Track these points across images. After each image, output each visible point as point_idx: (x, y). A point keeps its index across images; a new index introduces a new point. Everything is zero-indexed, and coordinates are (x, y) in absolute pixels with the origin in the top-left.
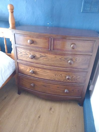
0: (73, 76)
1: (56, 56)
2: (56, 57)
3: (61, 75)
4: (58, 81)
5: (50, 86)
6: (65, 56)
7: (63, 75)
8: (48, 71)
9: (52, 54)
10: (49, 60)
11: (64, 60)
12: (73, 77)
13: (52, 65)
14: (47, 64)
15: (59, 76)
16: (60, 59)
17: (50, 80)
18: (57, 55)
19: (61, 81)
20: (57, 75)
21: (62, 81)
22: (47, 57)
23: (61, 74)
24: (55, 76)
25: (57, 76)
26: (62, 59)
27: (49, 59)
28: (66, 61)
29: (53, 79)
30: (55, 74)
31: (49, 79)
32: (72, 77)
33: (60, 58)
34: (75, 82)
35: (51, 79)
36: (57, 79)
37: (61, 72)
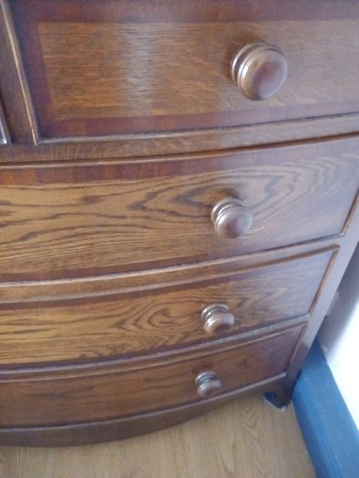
0: (245, 300)
1: (96, 189)
2: (90, 200)
3: (164, 313)
4: (144, 353)
5: (90, 388)
6: (175, 181)
7: (175, 310)
8: (48, 317)
9: (41, 178)
10: (32, 234)
11: (173, 213)
12: (247, 303)
13: (75, 264)
14: (29, 270)
15: (149, 322)
16: (139, 206)
17: (83, 360)
18: (100, 178)
19: (164, 348)
20: (132, 321)
21: (172, 342)
22: (8, 213)
23: (161, 308)
24: (115, 330)
25: (135, 324)
26: (150, 204)
27: (29, 227)
28: (195, 211)
29: (106, 352)
30: (116, 319)
31: (77, 355)
32: (240, 305)
33: (139, 196)
34: (256, 322)
35: (92, 355)
36: (135, 345)
37: (162, 298)
